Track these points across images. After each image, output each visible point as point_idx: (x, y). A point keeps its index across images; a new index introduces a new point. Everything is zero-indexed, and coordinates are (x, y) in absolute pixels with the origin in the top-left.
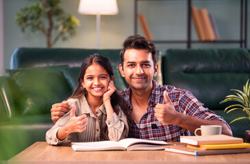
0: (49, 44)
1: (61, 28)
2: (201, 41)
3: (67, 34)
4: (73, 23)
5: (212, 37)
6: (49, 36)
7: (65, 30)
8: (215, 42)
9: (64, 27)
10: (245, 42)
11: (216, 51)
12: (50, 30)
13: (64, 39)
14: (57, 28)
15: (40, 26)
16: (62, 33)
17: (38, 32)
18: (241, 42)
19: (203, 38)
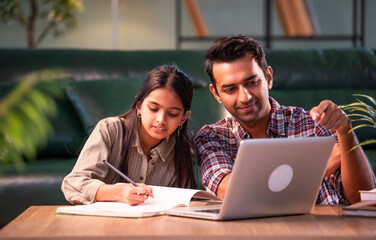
0: (31, 41)
1: (51, 15)
2: (288, 38)
3: (61, 26)
4: (72, 7)
5: (307, 30)
6: (31, 28)
7: (59, 19)
8: (312, 38)
9: (57, 14)
10: (362, 38)
11: (321, 53)
12: (32, 19)
13: (57, 34)
14: (45, 15)
15: (16, 11)
16: (53, 24)
17: (11, 23)
18: (354, 38)
19: (292, 31)
